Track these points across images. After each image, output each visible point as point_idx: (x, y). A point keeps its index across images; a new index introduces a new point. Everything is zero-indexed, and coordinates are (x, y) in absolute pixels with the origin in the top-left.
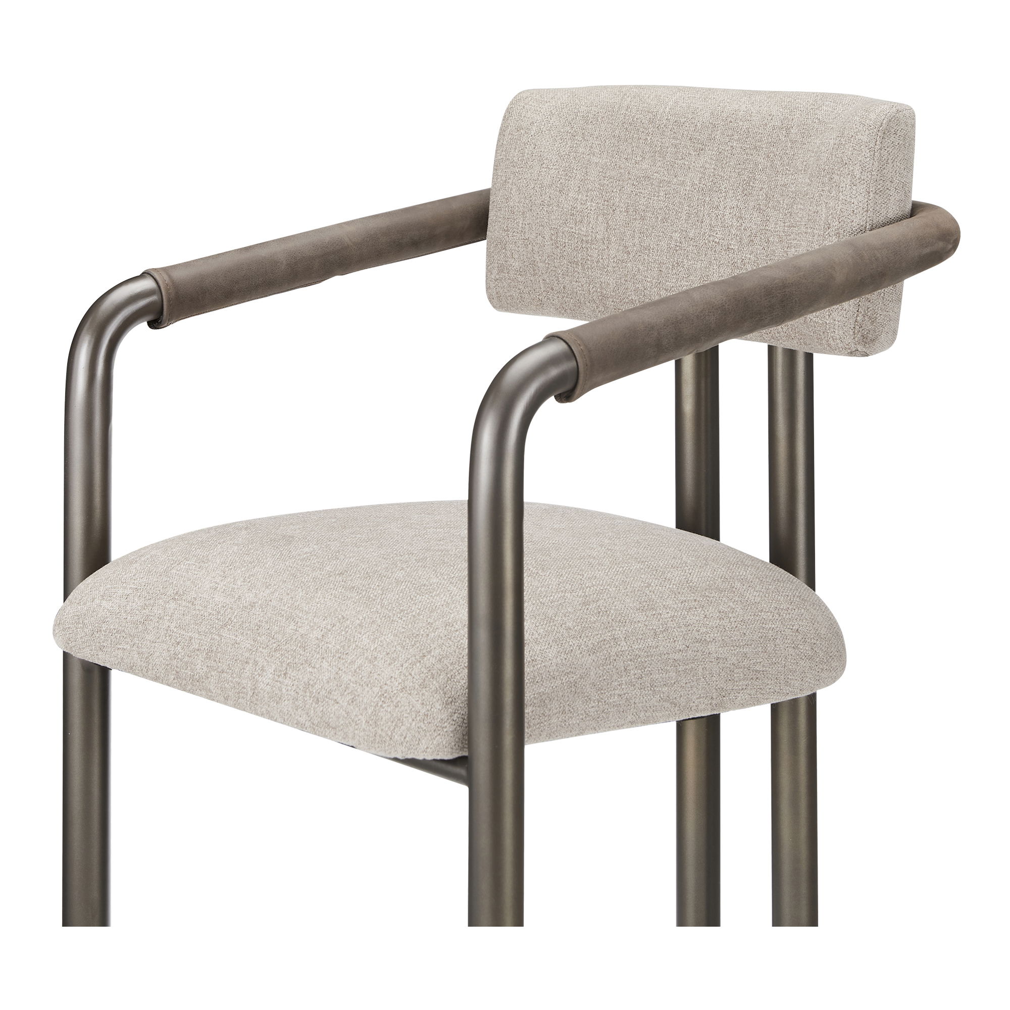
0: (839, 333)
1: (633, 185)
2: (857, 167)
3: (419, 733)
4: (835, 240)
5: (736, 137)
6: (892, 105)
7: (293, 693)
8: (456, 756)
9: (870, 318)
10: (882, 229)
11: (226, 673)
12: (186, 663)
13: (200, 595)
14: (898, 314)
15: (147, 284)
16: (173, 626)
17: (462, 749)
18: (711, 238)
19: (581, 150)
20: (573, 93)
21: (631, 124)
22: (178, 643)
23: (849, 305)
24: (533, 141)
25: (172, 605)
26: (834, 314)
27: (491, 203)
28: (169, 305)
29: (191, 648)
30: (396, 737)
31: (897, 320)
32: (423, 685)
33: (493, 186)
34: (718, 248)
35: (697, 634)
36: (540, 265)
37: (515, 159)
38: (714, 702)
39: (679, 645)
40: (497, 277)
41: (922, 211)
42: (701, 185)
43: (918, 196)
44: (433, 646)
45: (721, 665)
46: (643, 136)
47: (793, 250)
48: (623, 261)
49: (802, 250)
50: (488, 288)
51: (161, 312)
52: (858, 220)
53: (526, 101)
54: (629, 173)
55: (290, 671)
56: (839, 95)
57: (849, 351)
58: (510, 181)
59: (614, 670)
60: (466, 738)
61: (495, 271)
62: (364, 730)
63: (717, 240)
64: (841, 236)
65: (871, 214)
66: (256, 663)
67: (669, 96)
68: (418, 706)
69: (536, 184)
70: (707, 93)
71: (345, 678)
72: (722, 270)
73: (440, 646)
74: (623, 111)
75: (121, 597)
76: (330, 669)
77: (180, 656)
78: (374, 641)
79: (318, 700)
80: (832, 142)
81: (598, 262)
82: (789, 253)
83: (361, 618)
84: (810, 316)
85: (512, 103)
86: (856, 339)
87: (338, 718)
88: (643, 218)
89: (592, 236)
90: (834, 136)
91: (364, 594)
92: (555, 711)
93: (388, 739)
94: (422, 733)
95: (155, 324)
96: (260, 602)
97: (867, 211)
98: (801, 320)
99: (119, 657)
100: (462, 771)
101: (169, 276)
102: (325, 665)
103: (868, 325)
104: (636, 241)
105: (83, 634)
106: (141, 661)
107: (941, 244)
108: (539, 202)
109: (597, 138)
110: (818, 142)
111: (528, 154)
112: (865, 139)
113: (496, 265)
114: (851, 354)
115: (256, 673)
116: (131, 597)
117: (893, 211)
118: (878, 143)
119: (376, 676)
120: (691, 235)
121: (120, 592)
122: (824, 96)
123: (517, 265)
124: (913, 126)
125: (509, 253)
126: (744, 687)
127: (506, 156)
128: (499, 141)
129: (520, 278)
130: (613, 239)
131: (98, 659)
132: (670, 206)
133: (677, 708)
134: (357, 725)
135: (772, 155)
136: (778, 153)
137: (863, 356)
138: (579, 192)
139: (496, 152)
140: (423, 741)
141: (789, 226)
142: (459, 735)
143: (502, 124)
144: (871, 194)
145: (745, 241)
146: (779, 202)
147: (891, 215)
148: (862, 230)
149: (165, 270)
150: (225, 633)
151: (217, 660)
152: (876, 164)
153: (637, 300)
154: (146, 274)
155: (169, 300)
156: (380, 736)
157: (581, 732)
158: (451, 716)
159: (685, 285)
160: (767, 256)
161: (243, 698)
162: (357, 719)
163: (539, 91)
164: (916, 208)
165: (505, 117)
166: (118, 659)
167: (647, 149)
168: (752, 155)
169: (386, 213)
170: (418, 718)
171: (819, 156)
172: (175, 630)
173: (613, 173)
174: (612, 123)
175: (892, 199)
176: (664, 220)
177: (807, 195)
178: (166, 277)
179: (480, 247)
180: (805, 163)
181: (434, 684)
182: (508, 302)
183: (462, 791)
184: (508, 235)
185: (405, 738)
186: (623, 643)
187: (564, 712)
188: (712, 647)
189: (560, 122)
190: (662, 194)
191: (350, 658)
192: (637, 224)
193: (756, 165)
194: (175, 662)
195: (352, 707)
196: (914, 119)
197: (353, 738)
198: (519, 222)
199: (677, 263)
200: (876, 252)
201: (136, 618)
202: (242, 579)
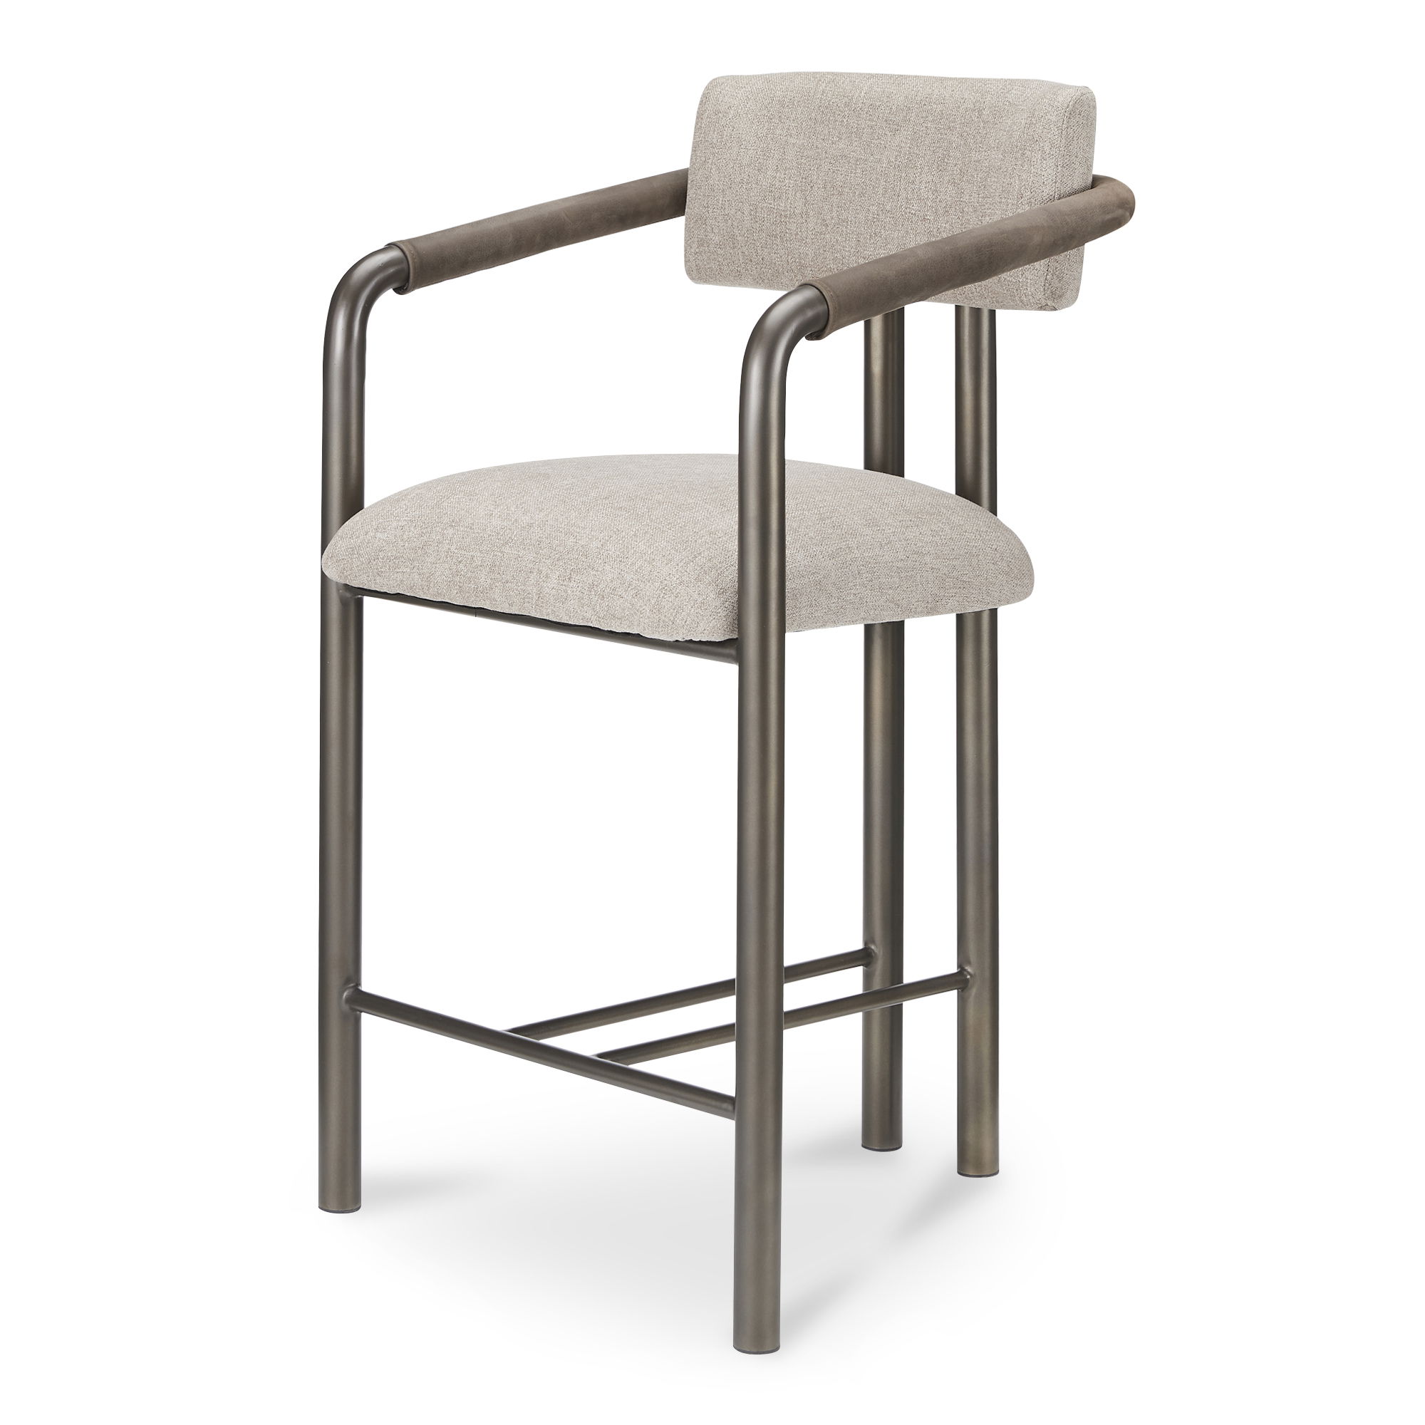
0: (1031, 290)
1: (830, 163)
2: (1047, 144)
3: (697, 617)
4: (1027, 208)
5: (930, 118)
6: (1077, 88)
7: (578, 593)
8: (727, 637)
9: (1058, 277)
10: (1068, 198)
11: (511, 582)
12: (469, 578)
13: (477, 521)
14: (1080, 273)
15: (394, 254)
16: (453, 548)
17: (732, 631)
18: (908, 210)
19: (778, 132)
20: (767, 79)
21: (827, 108)
22: (460, 562)
23: (1040, 265)
24: (731, 124)
25: (451, 531)
26: (1027, 274)
27: (689, 182)
28: (414, 274)
29: (474, 565)
30: (678, 621)
31: (1079, 280)
32: (698, 579)
33: (691, 166)
34: (915, 219)
35: (915, 546)
36: (739, 238)
37: (715, 141)
38: (929, 606)
39: (901, 555)
40: (697, 250)
41: (1102, 183)
42: (897, 162)
43: (1098, 170)
44: (702, 550)
45: (935, 574)
46: (839, 118)
47: (988, 218)
48: (821, 233)
49: (996, 218)
50: (687, 262)
51: (407, 279)
52: (1048, 191)
53: (722, 87)
54: (826, 152)
55: (574, 576)
56: (1026, 80)
57: (1040, 306)
58: (710, 161)
59: (850, 573)
60: (736, 622)
61: (695, 246)
62: (649, 617)
63: (914, 212)
64: (1033, 205)
65: (1059, 185)
66: (540, 572)
67: (864, 82)
68: (696, 596)
69: (735, 163)
70: (899, 80)
71: (628, 577)
72: (918, 238)
73: (708, 549)
74: (819, 96)
75: (396, 528)
76: (612, 570)
77: (462, 573)
78: (649, 547)
79: (603, 597)
80: (1023, 122)
81: (797, 234)
82: (983, 222)
83: (634, 530)
84: (1004, 276)
85: (707, 88)
86: (1046, 295)
87: (624, 610)
88: (840, 194)
89: (790, 211)
90: (1026, 116)
91: (632, 512)
92: (804, 604)
93: (671, 623)
94: (700, 618)
95: (401, 290)
96: (537, 523)
97: (1056, 183)
98: (994, 279)
99: (398, 579)
100: (733, 652)
101: (414, 247)
102: (607, 567)
103: (1056, 283)
104: (834, 214)
105: (359, 563)
106: (422, 581)
107: (1120, 212)
108: (738, 180)
109: (794, 120)
110: (1009, 122)
111: (727, 136)
112: (1054, 119)
113: (696, 240)
114: (1041, 308)
115: (540, 580)
116: (406, 527)
117: (1078, 182)
118: (1065, 122)
119: (655, 573)
120: (888, 208)
121: (395, 524)
122: (1012, 82)
123: (717, 239)
124: (1095, 107)
125: (709, 229)
126: (954, 595)
127: (705, 138)
128: (697, 123)
129: (720, 251)
130: (811, 213)
131: (376, 583)
132: (868, 182)
133: (899, 609)
134: (641, 614)
135: (965, 134)
136: (971, 133)
137: (1052, 310)
138: (777, 170)
139: (695, 135)
140: (701, 624)
141: (983, 197)
142: (730, 620)
143: (699, 109)
144: (1059, 167)
145: (941, 211)
146: (973, 176)
147: (1076, 186)
148: (1052, 199)
149: (410, 241)
150: (507, 550)
151: (501, 573)
152: (1063, 141)
153: (834, 267)
154: (391, 246)
155: (415, 269)
156: (663, 621)
157: (824, 625)
158: (723, 604)
159: (883, 253)
160: (962, 225)
161: (529, 602)
162: (641, 609)
163: (733, 77)
164: (1097, 181)
165: (702, 101)
166: (397, 581)
167: (844, 130)
168: (946, 134)
169: (595, 191)
170: (696, 606)
171: (1012, 134)
172: (456, 551)
173: (810, 153)
174: (808, 107)
175: (1077, 171)
176: (862, 195)
177: (1000, 169)
178: (410, 247)
179: (678, 223)
180: (997, 141)
181: (708, 579)
182: (708, 274)
183: (734, 669)
184: (708, 211)
185: (685, 622)
186: (856, 551)
187: (811, 606)
188: (927, 559)
189: (756, 106)
190: (859, 171)
191: (630, 561)
192: (835, 199)
193: (951, 143)
194: (457, 579)
195: (636, 600)
196: (1095, 101)
197: (639, 625)
198: (719, 199)
199: (875, 234)
200: (1066, 217)
201: (414, 544)
202: (514, 506)
